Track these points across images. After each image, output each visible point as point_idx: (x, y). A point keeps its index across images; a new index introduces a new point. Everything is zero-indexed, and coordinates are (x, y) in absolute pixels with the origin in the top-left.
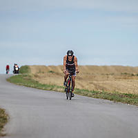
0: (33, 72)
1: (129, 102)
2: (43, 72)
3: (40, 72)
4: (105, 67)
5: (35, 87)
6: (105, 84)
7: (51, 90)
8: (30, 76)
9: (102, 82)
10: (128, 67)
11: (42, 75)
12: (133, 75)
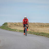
0: (9, 25)
1: (42, 36)
2: (12, 25)
3: (11, 25)
4: (34, 23)
5: (9, 30)
6: (34, 29)
7: (15, 31)
8: (8, 26)
9: (33, 28)
10: (42, 23)
11: (12, 26)
12: (44, 26)
